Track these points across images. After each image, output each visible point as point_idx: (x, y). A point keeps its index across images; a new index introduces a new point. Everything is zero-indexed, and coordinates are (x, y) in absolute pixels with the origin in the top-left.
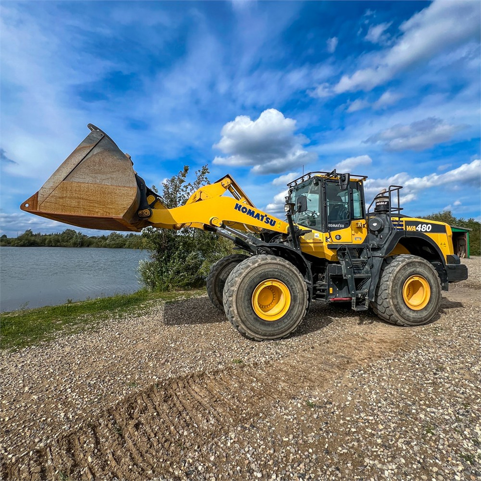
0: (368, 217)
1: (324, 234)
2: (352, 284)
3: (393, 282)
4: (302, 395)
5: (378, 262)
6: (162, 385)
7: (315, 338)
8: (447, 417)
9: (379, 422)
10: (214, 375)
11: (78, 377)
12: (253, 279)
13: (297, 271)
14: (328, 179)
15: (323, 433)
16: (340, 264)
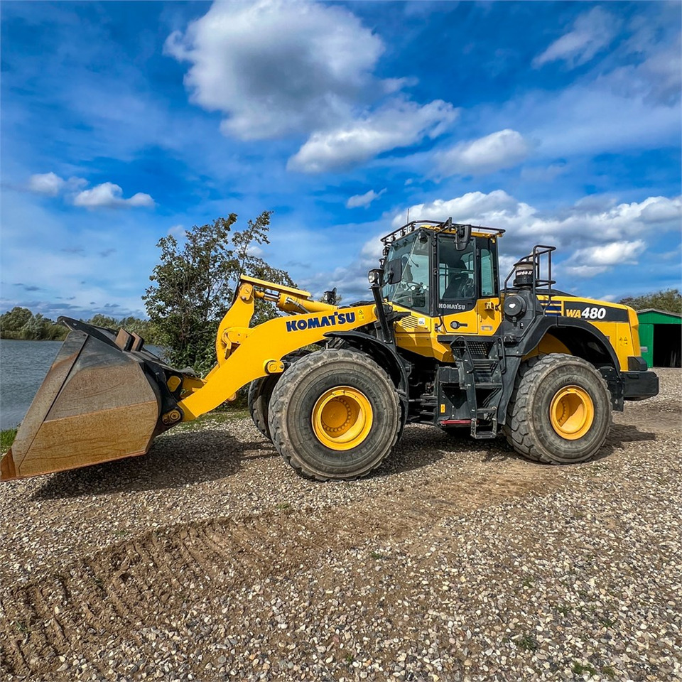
0: (505, 295)
1: (433, 319)
2: (471, 398)
3: (535, 395)
4: (366, 544)
5: (513, 364)
6: (165, 533)
8: (558, 570)
9: (464, 575)
10: (244, 522)
11: (38, 523)
12: (314, 387)
13: (384, 375)
14: (441, 232)
15: (383, 586)
16: (456, 367)
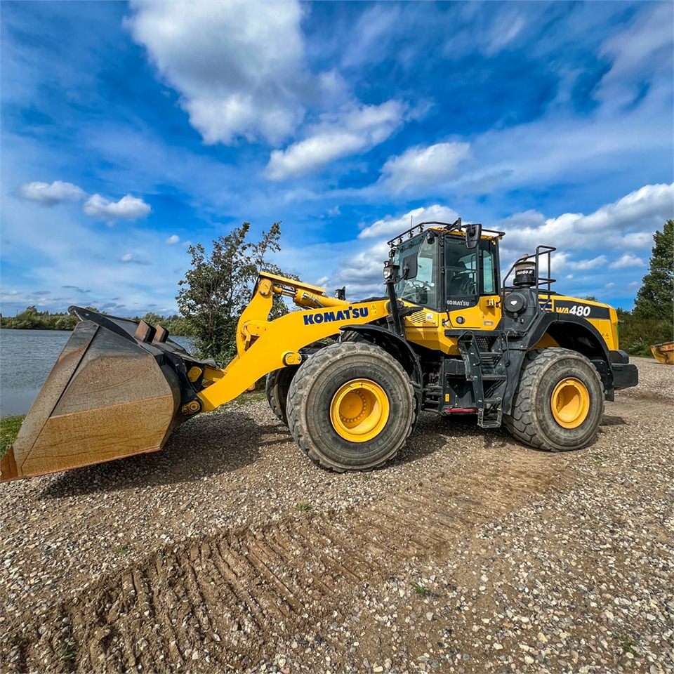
0: (504, 293)
1: (440, 314)
2: (479, 389)
3: (538, 387)
4: (406, 572)
5: (516, 357)
6: (172, 553)
7: (424, 469)
8: (651, 617)
9: (540, 628)
10: (263, 532)
11: (32, 535)
12: (333, 379)
13: (399, 368)
14: (447, 234)
15: (445, 654)
16: (462, 359)
